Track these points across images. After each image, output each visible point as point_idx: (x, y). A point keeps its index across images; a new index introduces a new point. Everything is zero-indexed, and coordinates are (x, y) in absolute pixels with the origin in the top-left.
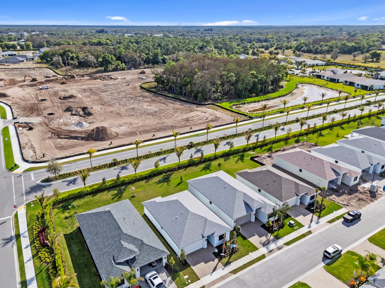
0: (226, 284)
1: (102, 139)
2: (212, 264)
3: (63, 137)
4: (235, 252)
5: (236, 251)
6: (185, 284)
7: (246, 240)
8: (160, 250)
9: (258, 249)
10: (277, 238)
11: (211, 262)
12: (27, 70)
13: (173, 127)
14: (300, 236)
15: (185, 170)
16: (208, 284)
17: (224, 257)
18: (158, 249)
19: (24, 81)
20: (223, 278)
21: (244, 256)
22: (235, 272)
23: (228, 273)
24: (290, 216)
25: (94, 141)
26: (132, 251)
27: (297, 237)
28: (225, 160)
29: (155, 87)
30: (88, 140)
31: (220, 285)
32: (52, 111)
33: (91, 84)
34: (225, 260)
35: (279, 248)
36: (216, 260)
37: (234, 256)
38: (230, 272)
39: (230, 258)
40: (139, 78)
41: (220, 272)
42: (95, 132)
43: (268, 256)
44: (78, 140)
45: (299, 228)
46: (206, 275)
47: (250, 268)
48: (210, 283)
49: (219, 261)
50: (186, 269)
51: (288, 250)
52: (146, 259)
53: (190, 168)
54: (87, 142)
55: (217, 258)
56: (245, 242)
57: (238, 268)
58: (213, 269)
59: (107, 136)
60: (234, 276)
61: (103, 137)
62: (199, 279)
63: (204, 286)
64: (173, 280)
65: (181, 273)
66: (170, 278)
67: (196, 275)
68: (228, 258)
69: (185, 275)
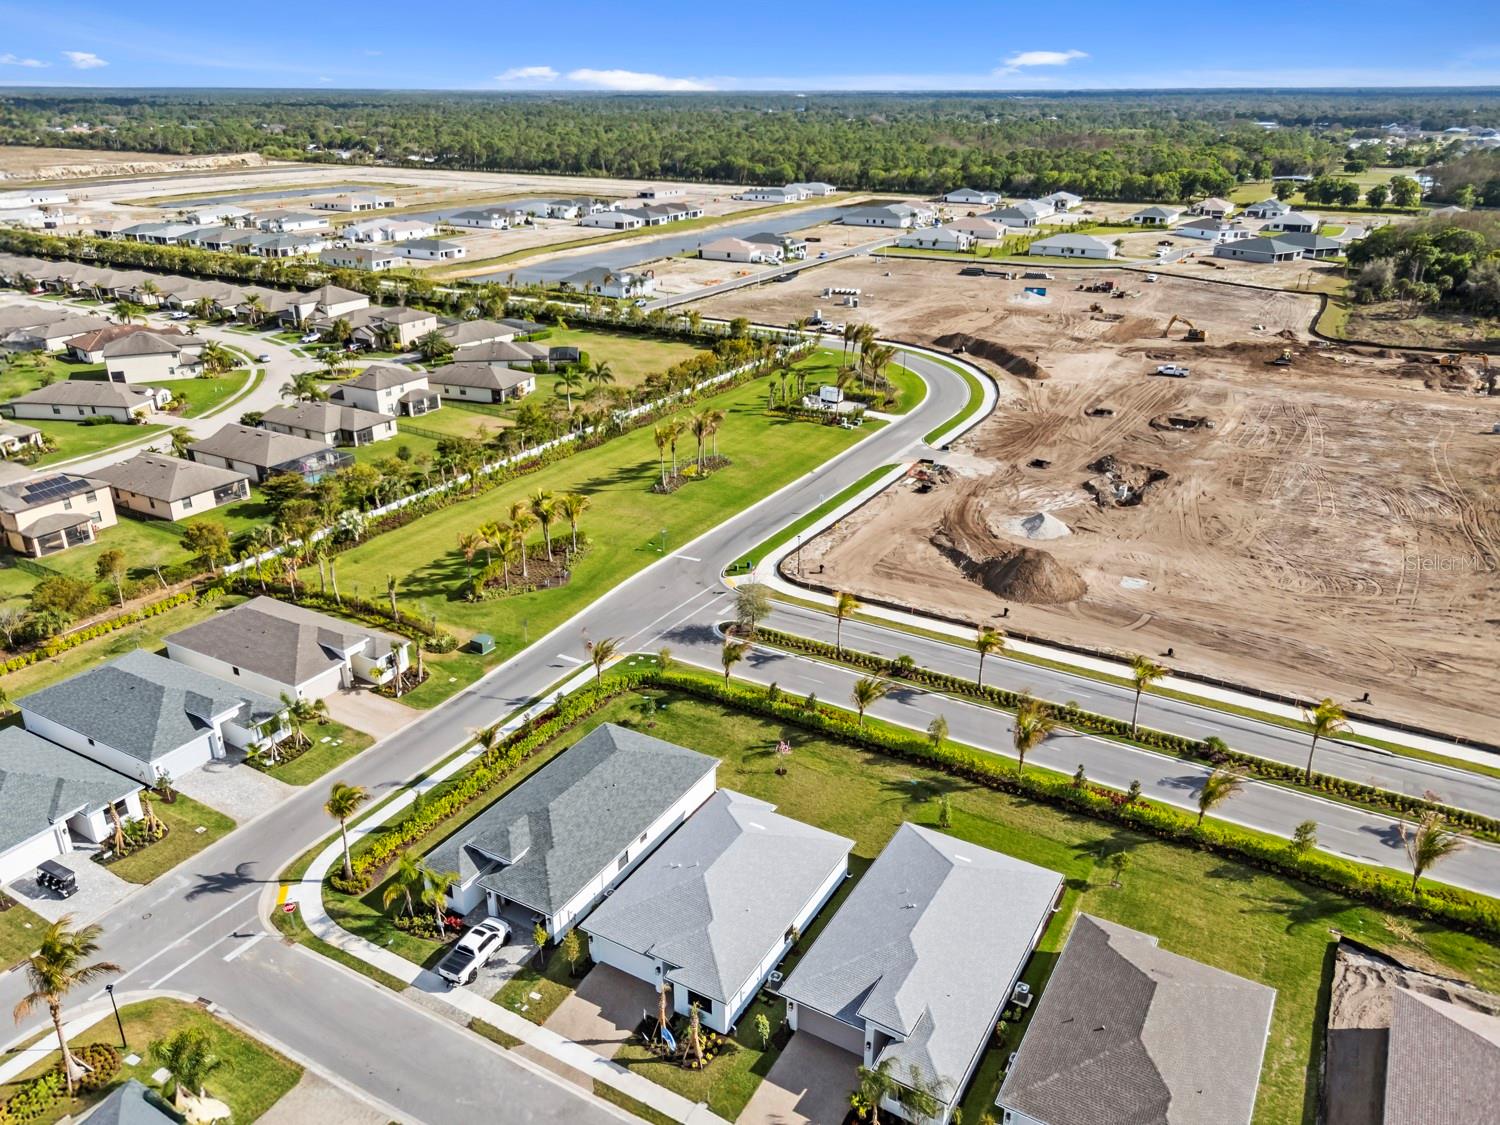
2: (608, 1030)
3: (944, 540)
4: (680, 1065)
5: (690, 1067)
6: (514, 1002)
7: (755, 1077)
11: (613, 1026)
15: (1021, 805)
16: (531, 1047)
17: (647, 1048)
19: (1166, 333)
20: (567, 1071)
21: (680, 1092)
22: (603, 1090)
23: (589, 1077)
25: (978, 588)
26: (512, 846)
28: (1214, 874)
30: (972, 576)
31: (538, 1073)
32: (1058, 457)
34: (635, 1053)
36: (626, 1034)
37: (665, 1069)
38: (596, 1081)
39: (649, 1061)
41: (587, 1061)
42: (1005, 561)
44: (957, 564)
46: (562, 1033)
49: (628, 1042)
50: (561, 983)
53: (1047, 809)
54: (967, 579)
55: (635, 1032)
56: (745, 1076)
57: (620, 1094)
58: (587, 1037)
59: (1026, 588)
60: (586, 1095)
61: (1010, 586)
62: (539, 1024)
63: (519, 1043)
64: (514, 978)
65: (543, 981)
66: (519, 968)
67: (550, 1013)
68: (649, 1055)
69: (539, 992)
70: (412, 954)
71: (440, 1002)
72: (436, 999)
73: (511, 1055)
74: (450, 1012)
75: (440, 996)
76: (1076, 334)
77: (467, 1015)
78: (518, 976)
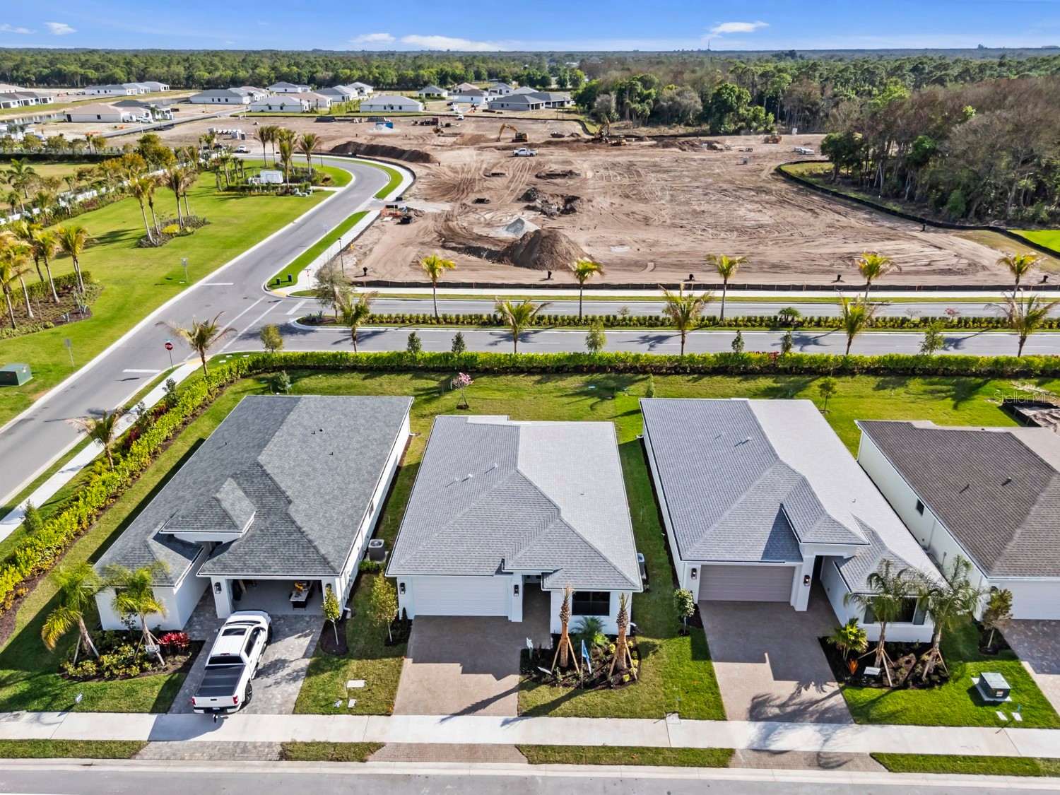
0: (460, 781)
1: (534, 264)
2: (486, 684)
3: (454, 245)
4: (609, 685)
5: (622, 683)
6: (329, 702)
7: (701, 664)
8: (318, 552)
9: (724, 719)
10: (862, 714)
11: (489, 678)
12: (531, 122)
13: (776, 267)
14: (995, 760)
16: (398, 745)
17: (553, 683)
18: (315, 547)
19: (498, 140)
20: (472, 752)
21: (633, 715)
22: (538, 754)
23: (506, 746)
24: (1014, 657)
25: (512, 267)
26: (230, 518)
27: (977, 759)
28: (879, 387)
29: (826, 175)
30: (500, 261)
32: (491, 197)
33: (645, 156)
34: (544, 694)
35: (822, 762)
36: (514, 680)
37: (592, 697)
38: (518, 747)
39: (568, 697)
40: (795, 151)
42: (525, 242)
43: (749, 765)
44: (480, 256)
45: (1024, 725)
46: (427, 711)
47: (618, 775)
48: (410, 746)
49: (521, 687)
50: (381, 657)
51: (872, 786)
52: (252, 562)
54: (496, 265)
55: (522, 673)
56: (691, 668)
57: (566, 748)
58: (469, 704)
59: (552, 258)
60: (522, 769)
61: (539, 259)
62: (388, 714)
63: (377, 746)
64: (309, 674)
65: (354, 664)
66: (308, 661)
67: (392, 695)
68: (561, 692)
69: (357, 677)
70: (123, 704)
71: (214, 745)
72: (203, 744)
73: (375, 766)
74: (241, 751)
75: (208, 737)
76: (435, 143)
77: (270, 745)
78: (312, 671)
